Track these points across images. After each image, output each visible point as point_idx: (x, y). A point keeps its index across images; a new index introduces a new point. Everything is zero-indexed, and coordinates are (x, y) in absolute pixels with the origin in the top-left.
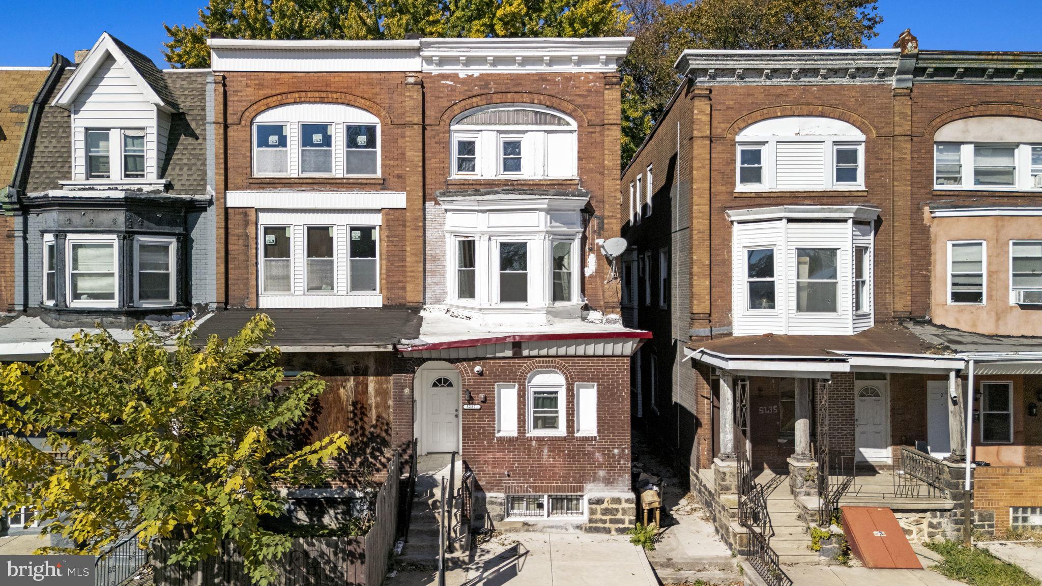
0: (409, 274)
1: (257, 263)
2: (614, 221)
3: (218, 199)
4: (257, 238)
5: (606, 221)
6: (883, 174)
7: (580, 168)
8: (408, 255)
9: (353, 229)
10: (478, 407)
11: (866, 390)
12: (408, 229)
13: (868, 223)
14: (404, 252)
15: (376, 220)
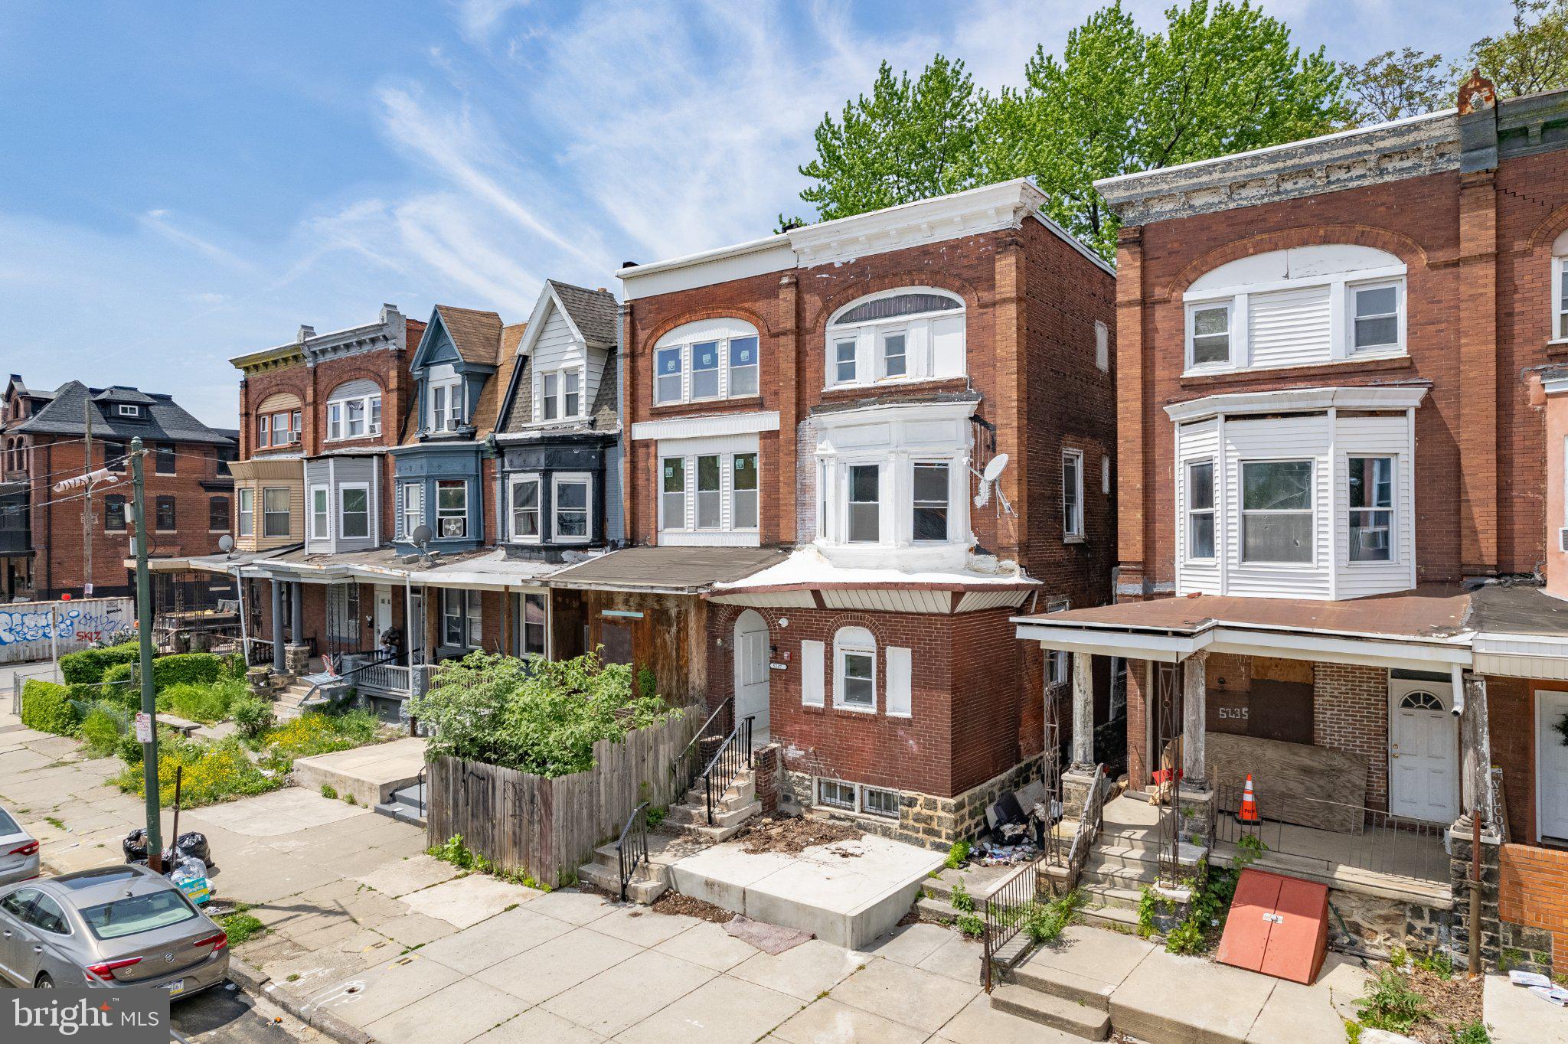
0: (782, 508)
1: (656, 498)
2: (1008, 431)
3: (625, 433)
4: (656, 471)
5: (998, 432)
6: (1443, 326)
7: (970, 363)
8: (781, 485)
9: (737, 457)
10: (784, 667)
11: (1415, 697)
12: (781, 454)
13: (1403, 413)
14: (779, 481)
15: (753, 446)
